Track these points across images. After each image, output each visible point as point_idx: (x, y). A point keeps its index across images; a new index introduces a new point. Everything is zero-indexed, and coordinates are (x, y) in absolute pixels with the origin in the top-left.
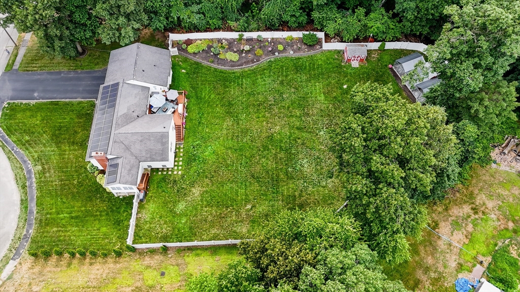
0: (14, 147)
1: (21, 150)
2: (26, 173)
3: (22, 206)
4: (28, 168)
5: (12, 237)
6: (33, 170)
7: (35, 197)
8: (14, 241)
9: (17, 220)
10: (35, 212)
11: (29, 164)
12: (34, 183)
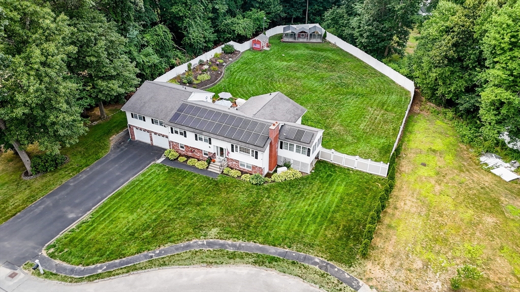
0: (146, 256)
1: (161, 248)
2: (209, 249)
3: (267, 264)
4: (203, 244)
5: (314, 288)
6: (211, 240)
7: (261, 245)
8: (324, 284)
10: (287, 250)
11: (195, 242)
12: (234, 243)
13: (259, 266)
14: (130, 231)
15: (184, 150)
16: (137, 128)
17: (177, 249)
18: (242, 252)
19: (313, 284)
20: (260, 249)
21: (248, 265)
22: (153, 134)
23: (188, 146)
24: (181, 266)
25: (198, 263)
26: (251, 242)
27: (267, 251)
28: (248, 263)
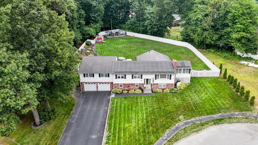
0: (163, 140)
1: (166, 133)
2: (188, 125)
3: (220, 122)
4: (183, 125)
5: (249, 124)
6: (184, 122)
7: (208, 116)
8: (251, 121)
9: (234, 124)
10: (220, 114)
11: (178, 125)
12: (196, 119)
13: (218, 124)
14: (141, 131)
15: (122, 87)
16: (86, 83)
17: (174, 131)
18: (204, 121)
19: (247, 123)
20: (209, 117)
21: (213, 126)
22: (98, 84)
23: (125, 84)
24: (186, 138)
25: (191, 133)
26: (203, 116)
27: (214, 117)
28: (212, 125)
